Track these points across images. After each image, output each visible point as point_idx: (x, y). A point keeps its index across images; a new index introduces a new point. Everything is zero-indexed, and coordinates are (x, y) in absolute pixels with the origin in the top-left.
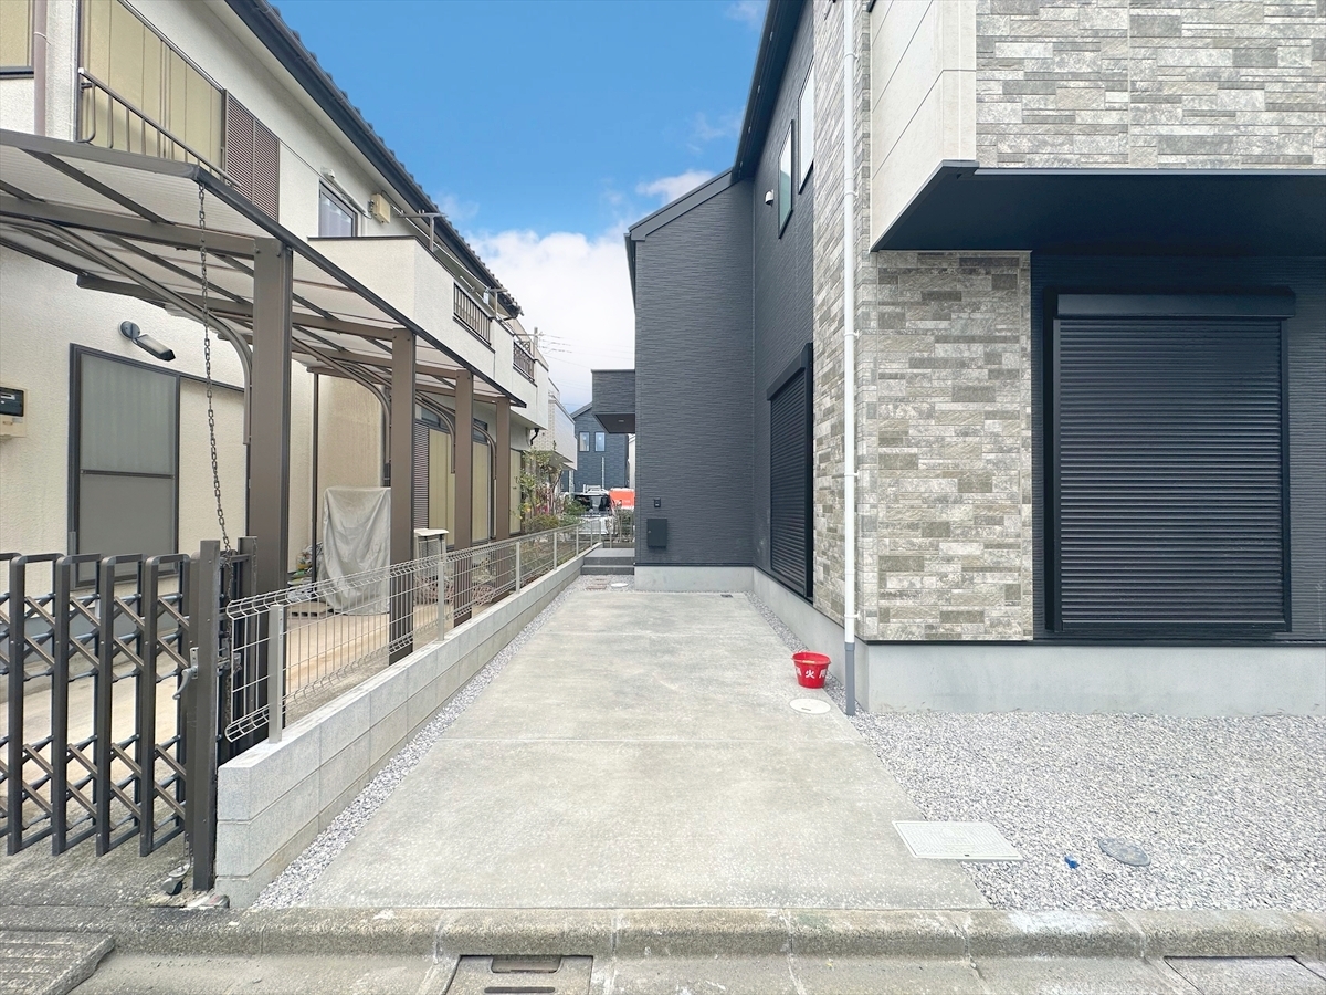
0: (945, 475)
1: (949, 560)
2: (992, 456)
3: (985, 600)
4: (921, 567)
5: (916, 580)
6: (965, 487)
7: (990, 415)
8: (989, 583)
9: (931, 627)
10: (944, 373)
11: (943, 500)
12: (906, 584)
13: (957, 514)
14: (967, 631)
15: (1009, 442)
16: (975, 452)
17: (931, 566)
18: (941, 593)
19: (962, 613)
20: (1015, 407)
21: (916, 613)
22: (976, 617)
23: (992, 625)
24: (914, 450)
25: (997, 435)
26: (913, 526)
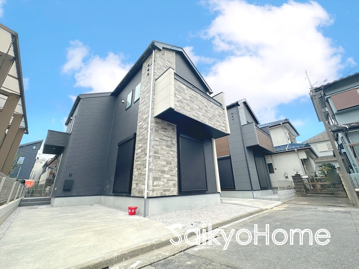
0: (165, 161)
1: (165, 178)
2: (171, 158)
3: (170, 187)
4: (160, 180)
5: (159, 182)
6: (167, 164)
7: (171, 151)
8: (171, 183)
9: (161, 193)
10: (165, 142)
11: (164, 166)
12: (157, 183)
13: (166, 169)
14: (168, 194)
15: (174, 156)
16: (169, 157)
17: (162, 179)
18: (163, 185)
19: (166, 190)
20: (175, 150)
21: (159, 190)
22: (169, 190)
23: (172, 192)
24: (160, 155)
25: (172, 155)
26: (159, 171)
